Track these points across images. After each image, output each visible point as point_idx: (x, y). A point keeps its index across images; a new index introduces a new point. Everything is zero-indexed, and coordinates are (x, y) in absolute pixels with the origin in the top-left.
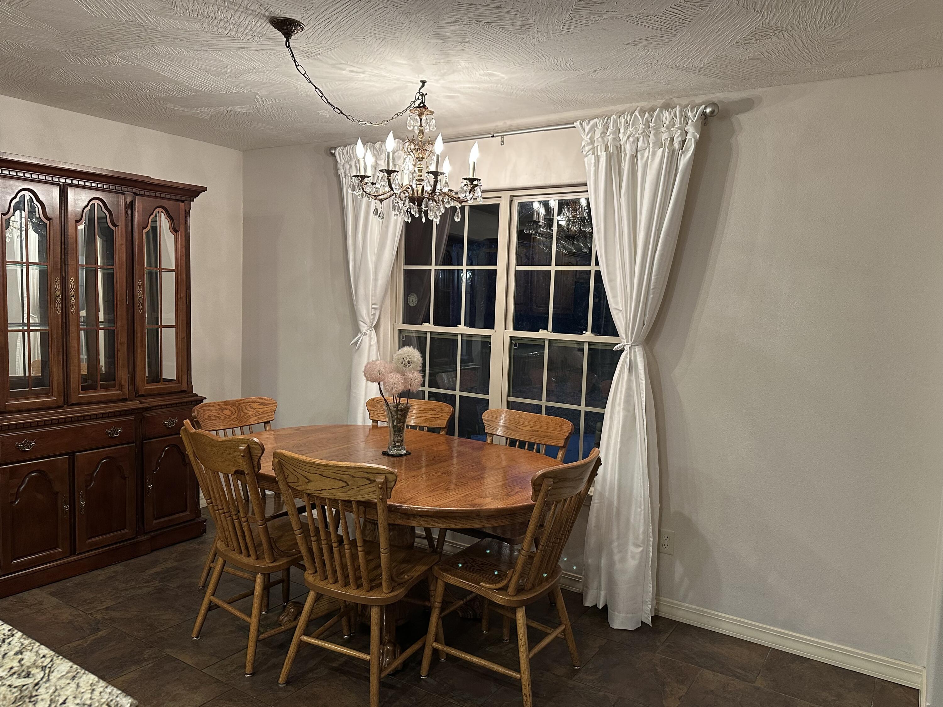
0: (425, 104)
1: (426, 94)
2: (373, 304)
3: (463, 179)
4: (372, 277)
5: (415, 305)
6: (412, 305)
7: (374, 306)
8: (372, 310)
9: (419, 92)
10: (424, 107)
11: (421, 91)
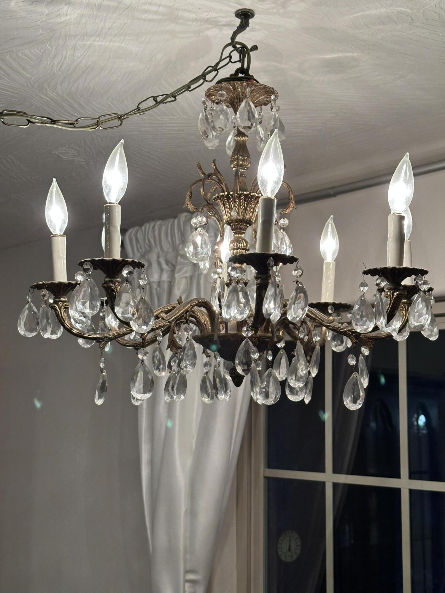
0: (251, 72)
1: (255, 48)
2: (187, 572)
3: (366, 273)
4: (183, 506)
5: (295, 557)
6: (289, 560)
7: (191, 577)
8: (187, 585)
9: (233, 43)
10: (249, 78)
11: (237, 40)
